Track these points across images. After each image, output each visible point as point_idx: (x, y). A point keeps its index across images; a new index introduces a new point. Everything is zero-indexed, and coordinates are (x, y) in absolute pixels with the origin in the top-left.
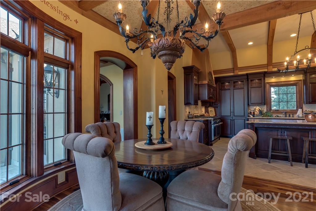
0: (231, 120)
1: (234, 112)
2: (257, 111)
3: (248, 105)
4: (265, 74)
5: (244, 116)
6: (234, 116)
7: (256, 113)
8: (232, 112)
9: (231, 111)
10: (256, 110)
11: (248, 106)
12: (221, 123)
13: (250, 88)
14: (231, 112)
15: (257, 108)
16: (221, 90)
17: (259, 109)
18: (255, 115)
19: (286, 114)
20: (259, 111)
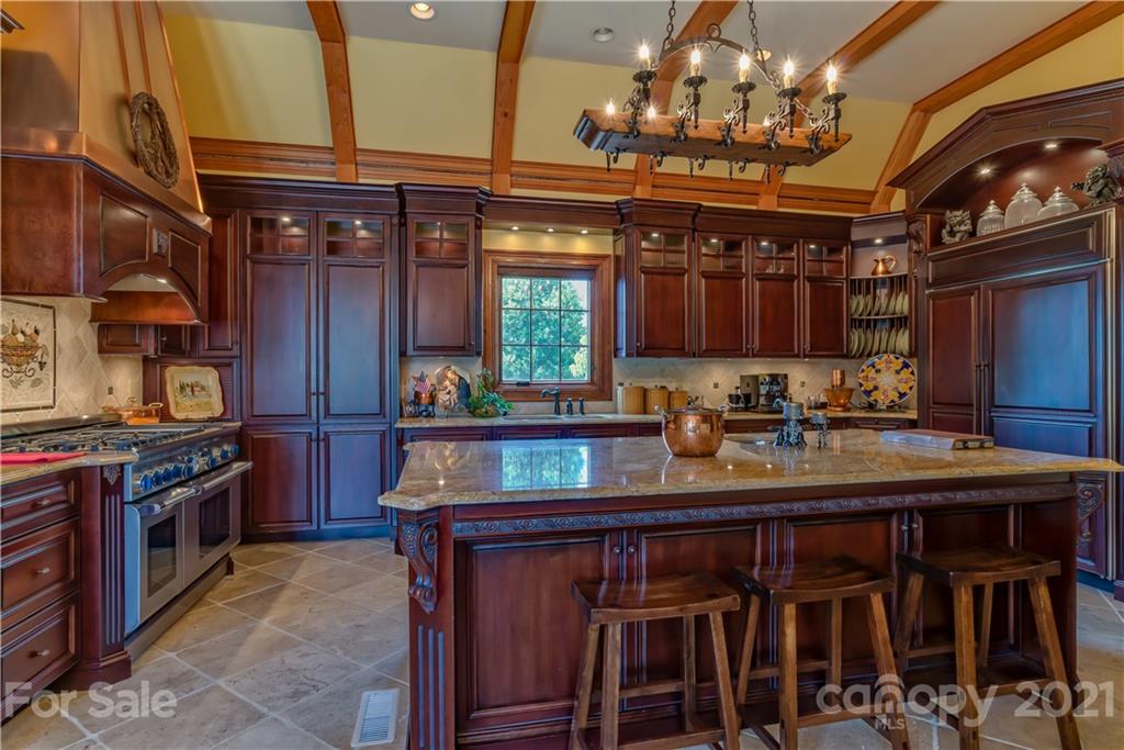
0: (310, 440)
1: (326, 394)
2: (451, 388)
3: (403, 354)
4: (482, 207)
5: (382, 413)
6: (327, 414)
7: (442, 397)
8: (318, 394)
9: (313, 390)
10: (447, 383)
11: (400, 362)
12: (238, 467)
13: (412, 269)
14: (309, 394)
15: (449, 374)
16: (255, 262)
17: (461, 378)
18: (439, 410)
19: (557, 402)
20: (458, 387)
